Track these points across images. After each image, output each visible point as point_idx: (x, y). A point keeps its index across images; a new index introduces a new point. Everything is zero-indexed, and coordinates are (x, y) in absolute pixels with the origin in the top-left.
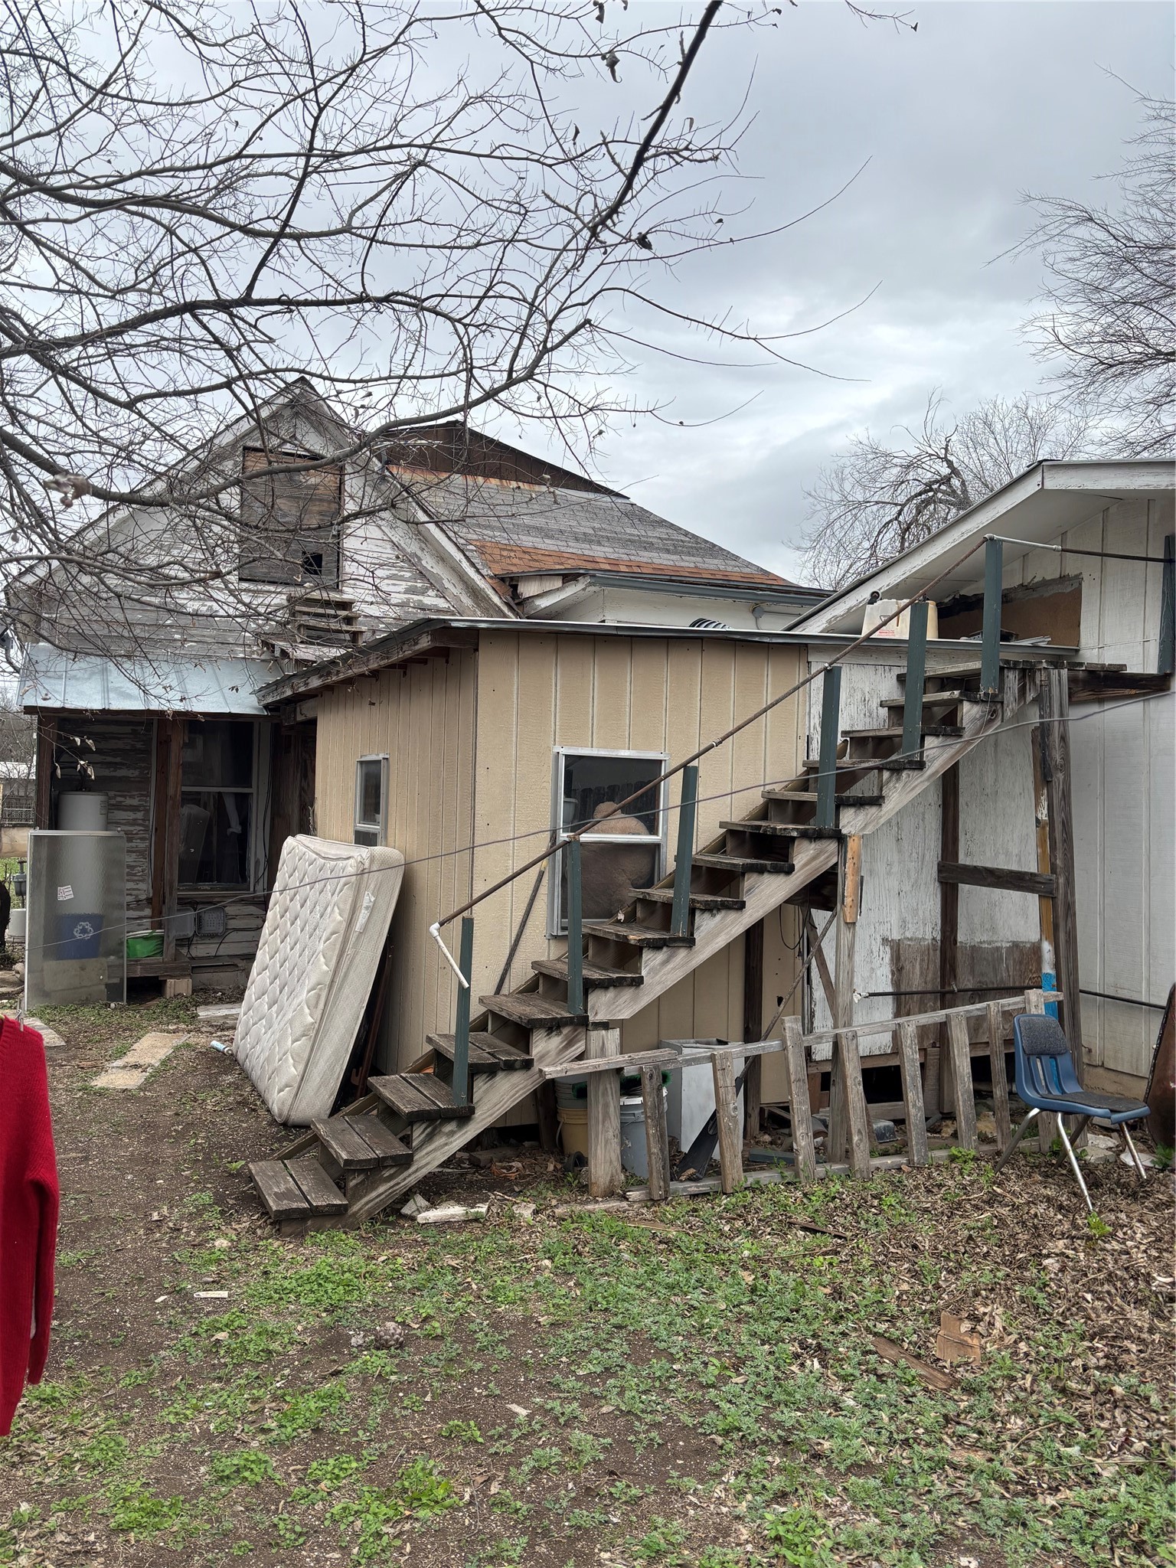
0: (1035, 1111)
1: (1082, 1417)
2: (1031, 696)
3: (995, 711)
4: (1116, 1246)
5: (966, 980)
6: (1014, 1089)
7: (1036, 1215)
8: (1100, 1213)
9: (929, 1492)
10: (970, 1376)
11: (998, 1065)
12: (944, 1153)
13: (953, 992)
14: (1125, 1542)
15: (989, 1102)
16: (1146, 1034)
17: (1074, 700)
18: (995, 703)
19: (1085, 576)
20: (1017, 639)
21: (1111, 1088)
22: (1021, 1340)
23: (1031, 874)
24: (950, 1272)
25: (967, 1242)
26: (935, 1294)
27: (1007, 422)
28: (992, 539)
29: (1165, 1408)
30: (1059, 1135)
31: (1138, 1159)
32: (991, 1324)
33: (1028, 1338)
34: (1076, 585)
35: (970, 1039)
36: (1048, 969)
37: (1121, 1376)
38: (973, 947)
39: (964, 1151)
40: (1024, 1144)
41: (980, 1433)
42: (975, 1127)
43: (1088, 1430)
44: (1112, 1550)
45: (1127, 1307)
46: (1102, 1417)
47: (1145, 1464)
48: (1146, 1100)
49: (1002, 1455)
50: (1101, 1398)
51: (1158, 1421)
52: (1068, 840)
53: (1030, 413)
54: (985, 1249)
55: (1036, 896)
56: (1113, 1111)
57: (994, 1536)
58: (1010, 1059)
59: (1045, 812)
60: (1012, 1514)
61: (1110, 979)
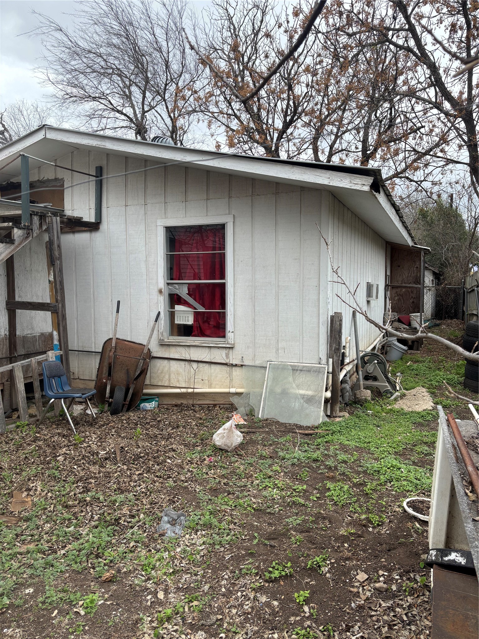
0: (53, 400)
1: (74, 514)
2: (44, 227)
3: (29, 233)
4: (85, 445)
5: (21, 351)
6: (44, 394)
7: (54, 441)
8: (79, 434)
9: (10, 569)
10: (27, 514)
11: (37, 385)
12: (14, 425)
13: (15, 357)
14: (93, 556)
15: (33, 401)
16: (94, 363)
17: (63, 231)
18: (28, 230)
19: (65, 179)
20: (37, 203)
21: (82, 386)
22: (49, 492)
23: (48, 303)
24: (17, 474)
25: (25, 460)
26: (11, 485)
27: (29, 111)
28: (23, 155)
29: (105, 500)
30: (63, 408)
31: (92, 411)
32: (36, 490)
33: (52, 491)
34: (62, 183)
35: (24, 376)
36: (56, 342)
37: (89, 493)
38: (24, 337)
39: (22, 423)
40: (48, 415)
41: (32, 536)
42: (27, 412)
43: (77, 518)
44: (88, 561)
45: (90, 467)
46: (82, 511)
47: (99, 524)
48: (95, 388)
49: (42, 542)
50: (81, 504)
51: (103, 505)
52: (62, 289)
53: (39, 110)
54: (33, 460)
55: (50, 312)
56: (83, 394)
57: (40, 576)
58: (42, 382)
59: (52, 277)
60: (47, 564)
61: (80, 344)
